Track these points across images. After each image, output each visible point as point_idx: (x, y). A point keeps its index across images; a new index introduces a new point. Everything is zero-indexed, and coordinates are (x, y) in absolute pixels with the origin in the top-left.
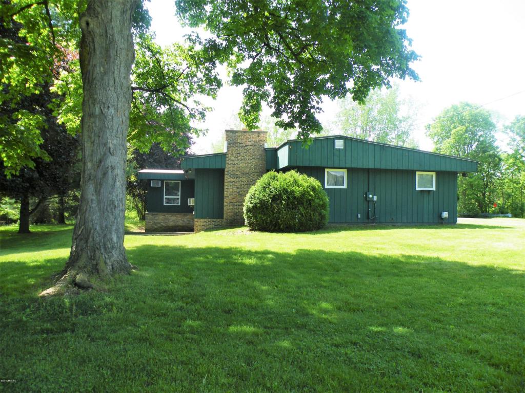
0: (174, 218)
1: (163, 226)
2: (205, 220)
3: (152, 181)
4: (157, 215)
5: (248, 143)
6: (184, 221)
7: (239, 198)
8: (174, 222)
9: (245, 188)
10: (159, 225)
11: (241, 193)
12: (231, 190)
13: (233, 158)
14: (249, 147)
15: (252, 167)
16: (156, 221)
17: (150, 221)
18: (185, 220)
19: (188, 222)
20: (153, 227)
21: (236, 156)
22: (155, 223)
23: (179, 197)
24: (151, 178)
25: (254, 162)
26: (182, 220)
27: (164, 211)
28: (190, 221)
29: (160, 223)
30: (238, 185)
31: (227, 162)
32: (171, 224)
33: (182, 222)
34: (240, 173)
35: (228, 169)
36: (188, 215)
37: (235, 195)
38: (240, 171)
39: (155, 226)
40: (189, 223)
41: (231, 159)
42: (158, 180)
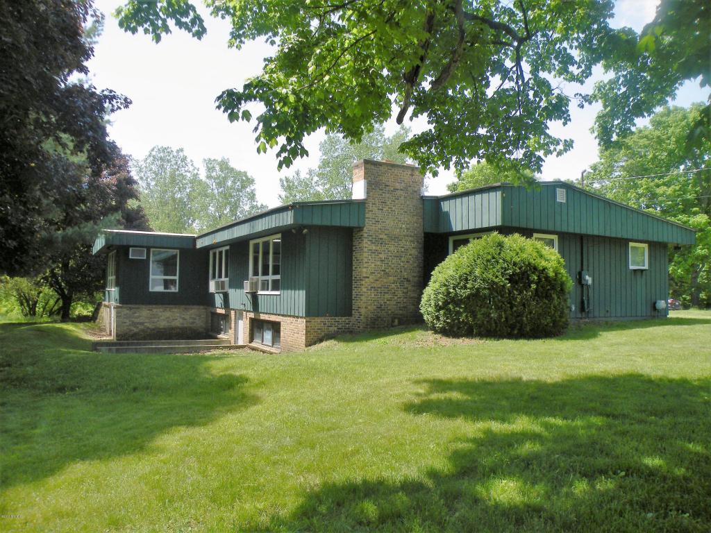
0: (168, 314)
1: (148, 328)
2: (323, 319)
3: (131, 249)
4: (138, 308)
5: (398, 186)
6: (184, 319)
7: (385, 280)
8: (168, 322)
9: (394, 261)
10: (141, 327)
11: (387, 270)
12: (373, 265)
13: (375, 209)
14: (399, 193)
15: (404, 226)
16: (136, 320)
17: (125, 320)
18: (187, 317)
19: (191, 321)
20: (131, 330)
21: (381, 208)
22: (134, 324)
23: (177, 278)
24: (132, 244)
25: (406, 219)
26: (181, 318)
27: (150, 303)
28: (195, 319)
29: (142, 324)
30: (382, 256)
31: (367, 215)
32: (163, 324)
33: (181, 321)
34: (385, 237)
35: (369, 228)
36: (192, 309)
37: (379, 275)
38: (386, 232)
39: (132, 328)
40: (193, 323)
41: (372, 213)
42: (140, 247)
